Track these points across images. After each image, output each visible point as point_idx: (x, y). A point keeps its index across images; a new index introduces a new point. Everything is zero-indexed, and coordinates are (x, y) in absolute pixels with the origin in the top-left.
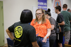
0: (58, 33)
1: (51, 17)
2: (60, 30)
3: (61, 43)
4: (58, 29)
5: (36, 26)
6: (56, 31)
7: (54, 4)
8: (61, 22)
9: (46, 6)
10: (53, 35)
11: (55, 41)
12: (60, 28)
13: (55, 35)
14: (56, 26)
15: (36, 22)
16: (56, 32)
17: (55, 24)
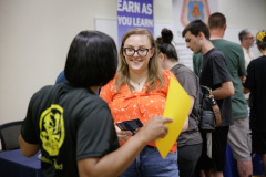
0: (209, 131)
1: (180, 65)
2: (218, 116)
3: (219, 171)
4: (208, 115)
5: (122, 100)
6: (201, 121)
7: (183, 11)
8: (219, 86)
9: (151, 17)
10: (188, 137)
11: (195, 164)
12: (216, 108)
13: (197, 137)
14: (198, 102)
15: (123, 84)
16: (200, 126)
17: (195, 94)
